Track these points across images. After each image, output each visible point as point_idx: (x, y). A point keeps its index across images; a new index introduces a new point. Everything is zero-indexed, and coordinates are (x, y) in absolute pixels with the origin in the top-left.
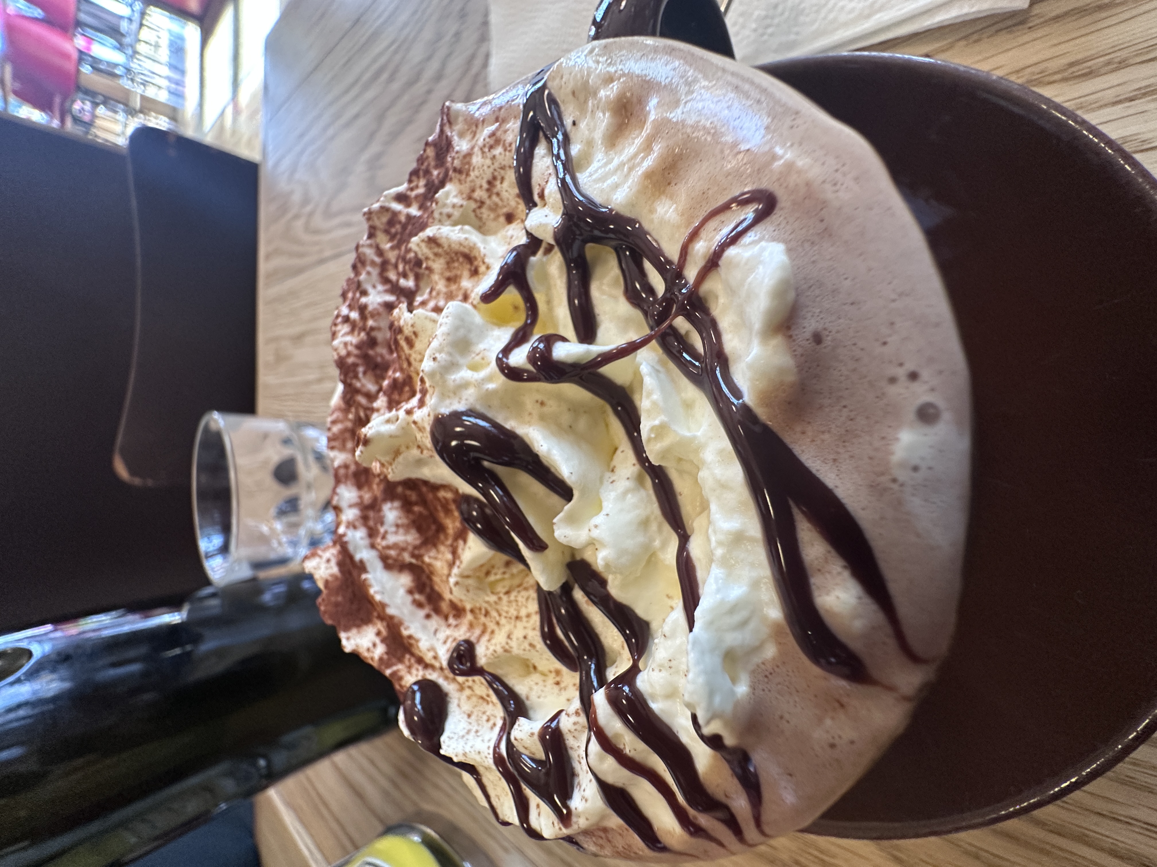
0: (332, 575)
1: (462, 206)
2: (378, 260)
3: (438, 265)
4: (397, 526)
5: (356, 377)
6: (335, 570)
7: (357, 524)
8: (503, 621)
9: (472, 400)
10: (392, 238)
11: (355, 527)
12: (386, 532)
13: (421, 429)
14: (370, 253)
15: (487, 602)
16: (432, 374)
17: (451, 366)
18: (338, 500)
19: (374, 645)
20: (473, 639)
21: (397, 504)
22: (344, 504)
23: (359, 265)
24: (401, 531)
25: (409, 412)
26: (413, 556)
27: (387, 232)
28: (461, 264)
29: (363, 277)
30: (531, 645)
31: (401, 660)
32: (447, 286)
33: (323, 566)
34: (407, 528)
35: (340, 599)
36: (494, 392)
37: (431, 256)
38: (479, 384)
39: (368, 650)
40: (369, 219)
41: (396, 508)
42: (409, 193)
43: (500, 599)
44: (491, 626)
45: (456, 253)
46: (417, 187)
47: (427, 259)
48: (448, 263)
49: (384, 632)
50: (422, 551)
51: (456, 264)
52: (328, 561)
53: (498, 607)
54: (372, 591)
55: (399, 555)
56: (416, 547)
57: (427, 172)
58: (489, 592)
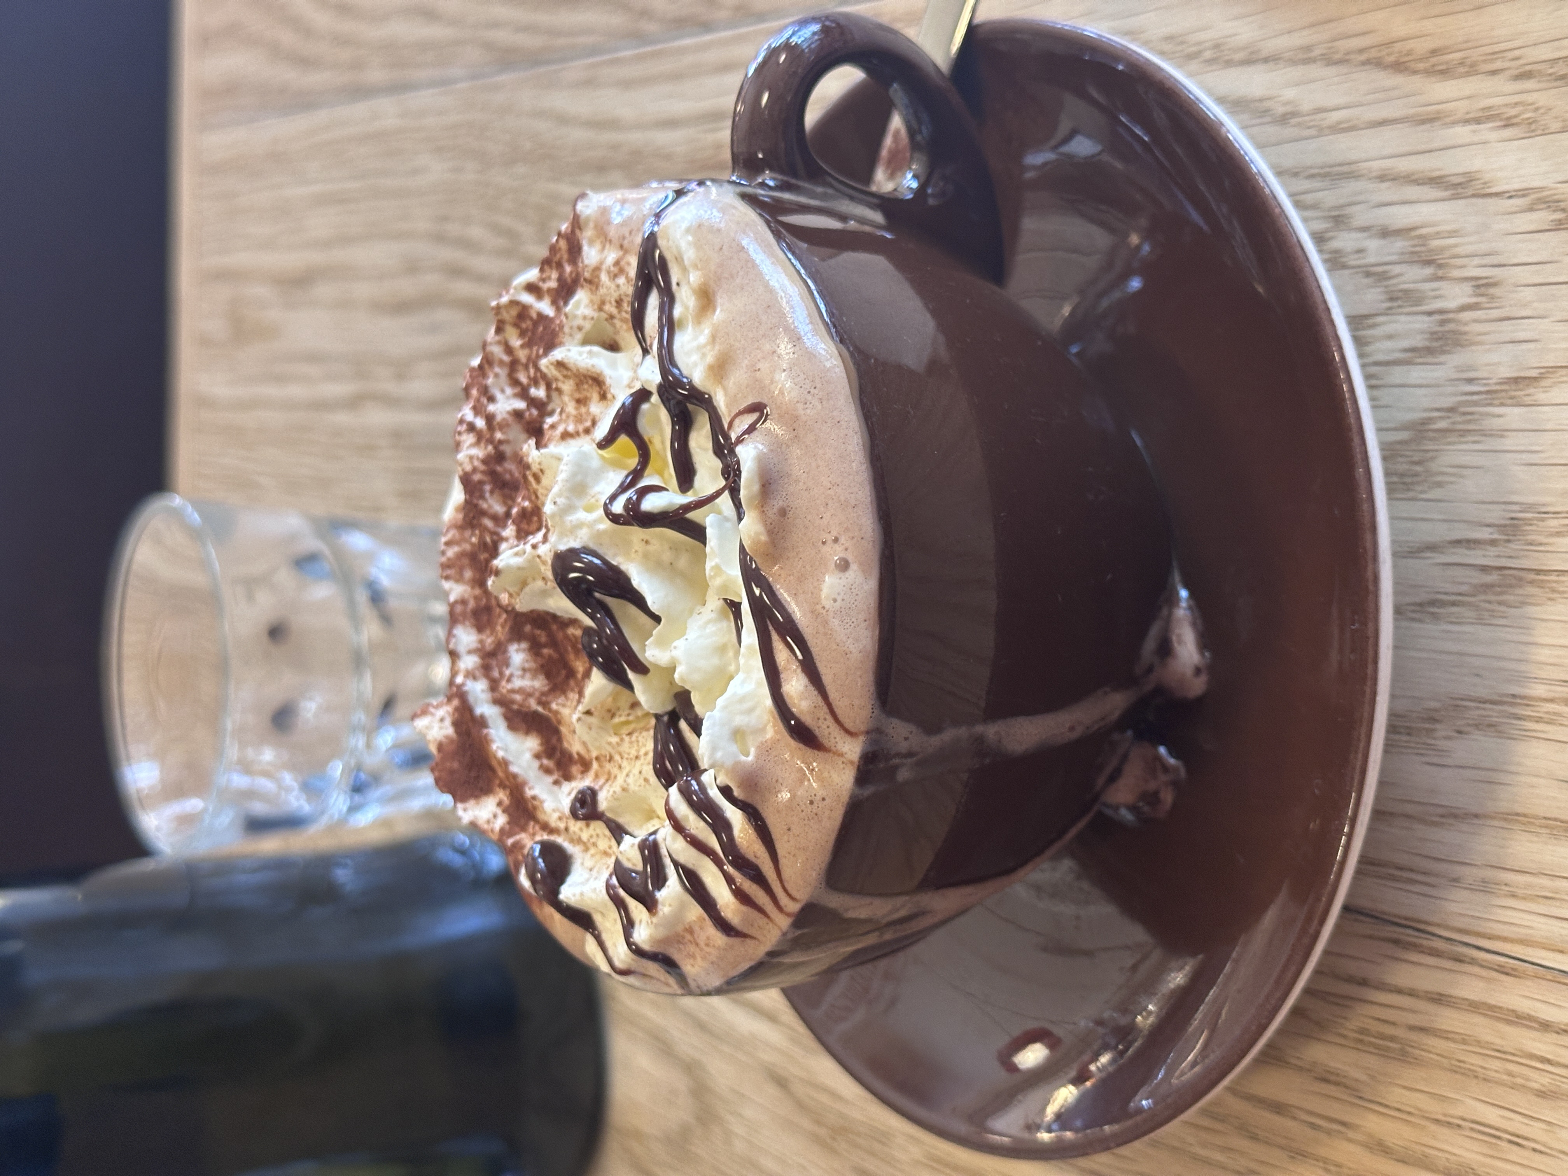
0: (447, 737)
1: (592, 318)
2: (506, 358)
3: (567, 386)
4: (524, 670)
5: (482, 497)
6: (450, 731)
7: (477, 673)
8: (625, 764)
9: (585, 538)
10: (522, 334)
11: (475, 678)
12: (511, 676)
13: (544, 563)
14: (497, 351)
15: (610, 744)
16: (553, 516)
17: (569, 509)
18: (456, 643)
19: (495, 816)
20: (597, 787)
21: (524, 645)
22: (462, 649)
23: (486, 366)
24: (528, 675)
25: (534, 547)
26: (540, 703)
27: (516, 325)
28: (591, 386)
29: (490, 381)
30: (646, 780)
31: (524, 829)
32: (577, 409)
33: (436, 726)
34: (534, 673)
35: (456, 765)
36: (605, 532)
37: (560, 377)
38: (591, 525)
39: (488, 822)
40: (497, 314)
41: (524, 650)
42: (541, 284)
43: (622, 740)
44: (615, 771)
45: (585, 376)
46: (549, 278)
47: (557, 380)
48: (577, 385)
49: (506, 801)
50: (549, 698)
51: (586, 386)
52: (442, 720)
53: (621, 749)
54: (494, 747)
55: (525, 700)
56: (543, 694)
57: (559, 266)
58: (612, 732)
